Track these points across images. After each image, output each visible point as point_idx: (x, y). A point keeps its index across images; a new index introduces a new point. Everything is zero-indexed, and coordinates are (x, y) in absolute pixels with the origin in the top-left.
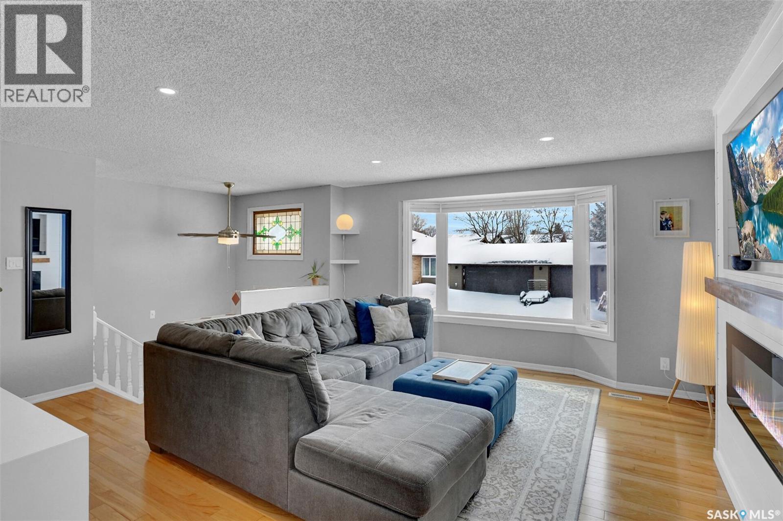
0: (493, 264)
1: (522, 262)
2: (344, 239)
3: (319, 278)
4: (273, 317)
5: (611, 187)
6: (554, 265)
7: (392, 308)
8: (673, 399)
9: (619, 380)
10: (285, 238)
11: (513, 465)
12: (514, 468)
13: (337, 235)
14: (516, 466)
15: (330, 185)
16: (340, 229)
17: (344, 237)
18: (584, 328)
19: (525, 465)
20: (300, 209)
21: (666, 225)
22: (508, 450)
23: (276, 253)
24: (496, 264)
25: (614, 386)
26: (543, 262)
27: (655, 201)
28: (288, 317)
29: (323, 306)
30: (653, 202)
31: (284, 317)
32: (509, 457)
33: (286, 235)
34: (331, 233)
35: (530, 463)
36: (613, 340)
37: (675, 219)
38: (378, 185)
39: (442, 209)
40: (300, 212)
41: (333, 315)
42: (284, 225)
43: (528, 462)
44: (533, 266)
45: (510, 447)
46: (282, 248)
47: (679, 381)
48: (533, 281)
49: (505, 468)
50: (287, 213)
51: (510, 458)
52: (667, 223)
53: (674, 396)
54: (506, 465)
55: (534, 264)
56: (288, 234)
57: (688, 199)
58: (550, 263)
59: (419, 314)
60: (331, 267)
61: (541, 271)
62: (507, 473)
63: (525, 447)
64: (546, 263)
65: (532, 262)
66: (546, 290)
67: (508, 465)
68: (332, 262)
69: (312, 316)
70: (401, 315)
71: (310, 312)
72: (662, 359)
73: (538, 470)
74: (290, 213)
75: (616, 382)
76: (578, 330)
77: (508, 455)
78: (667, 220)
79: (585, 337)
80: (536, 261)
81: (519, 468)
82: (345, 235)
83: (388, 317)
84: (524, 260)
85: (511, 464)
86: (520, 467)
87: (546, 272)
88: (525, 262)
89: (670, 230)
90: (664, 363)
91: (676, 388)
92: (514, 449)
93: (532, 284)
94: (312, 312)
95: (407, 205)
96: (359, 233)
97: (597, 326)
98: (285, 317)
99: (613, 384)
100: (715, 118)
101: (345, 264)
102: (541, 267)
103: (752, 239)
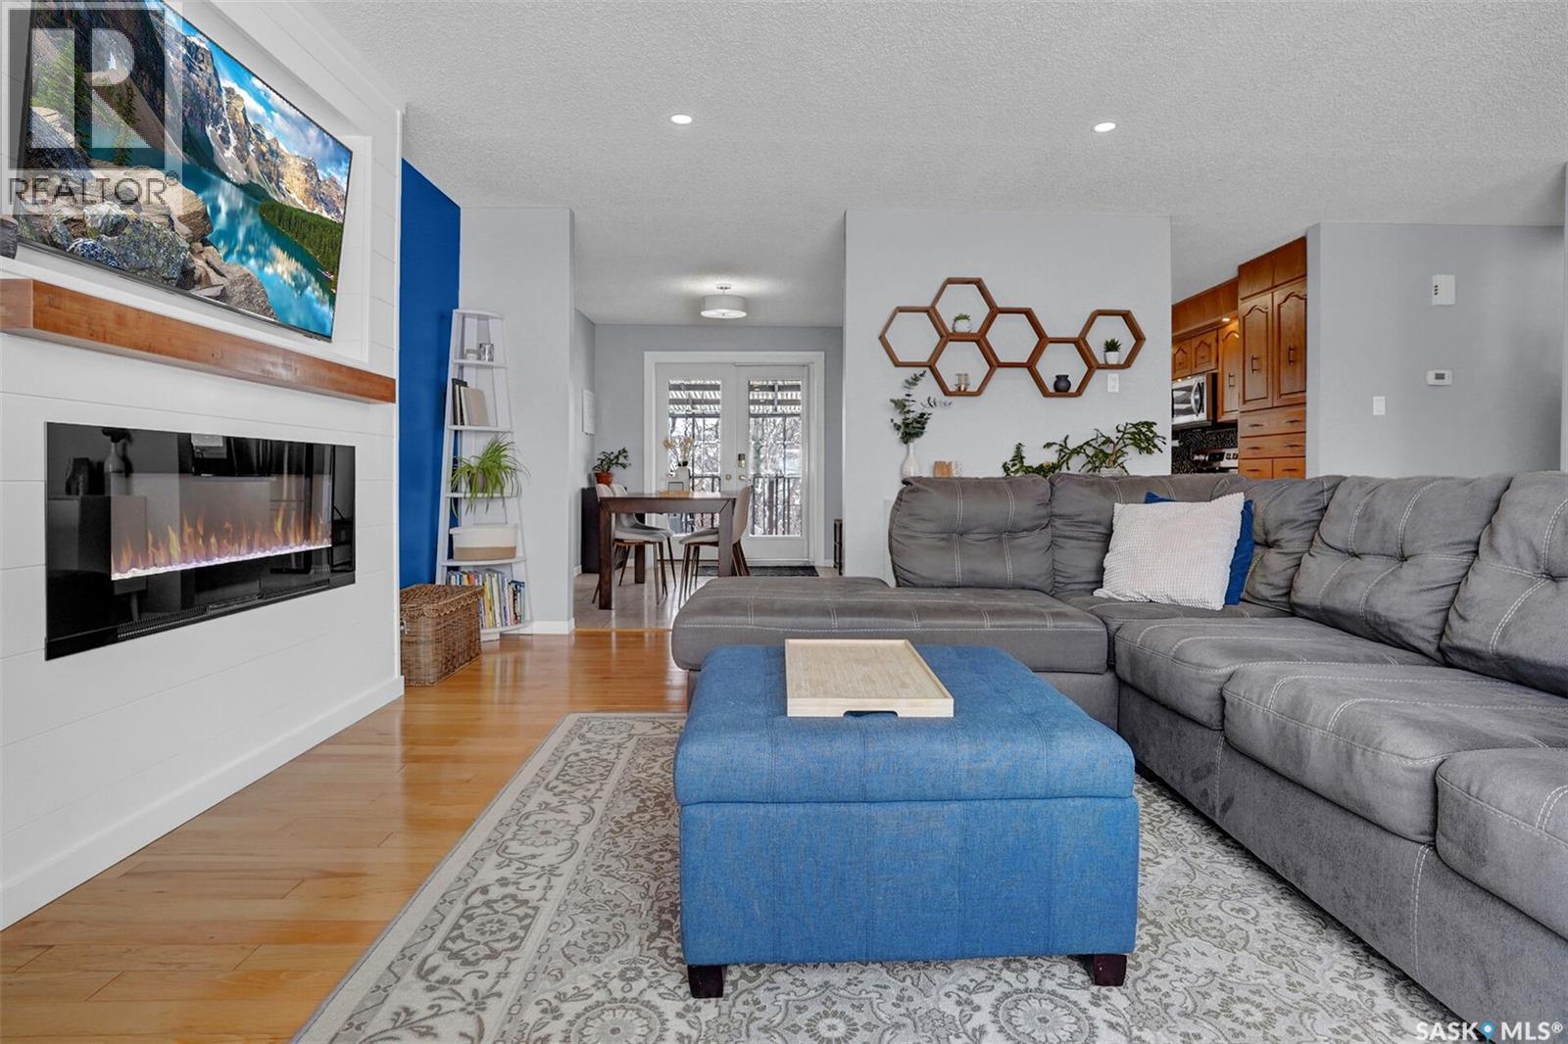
11: (648, 816)
12: (645, 811)
14: (641, 815)
19: (617, 822)
22: (671, 851)
32: (664, 831)
35: (608, 829)
43: (612, 831)
45: (668, 862)
49: (666, 806)
51: (660, 832)
54: (665, 812)
62: (656, 798)
63: (623, 872)
67: (660, 813)
73: (587, 819)
77: (667, 836)
81: (633, 814)
85: (654, 817)
86: (630, 815)
92: (655, 857)
103: (183, 229)
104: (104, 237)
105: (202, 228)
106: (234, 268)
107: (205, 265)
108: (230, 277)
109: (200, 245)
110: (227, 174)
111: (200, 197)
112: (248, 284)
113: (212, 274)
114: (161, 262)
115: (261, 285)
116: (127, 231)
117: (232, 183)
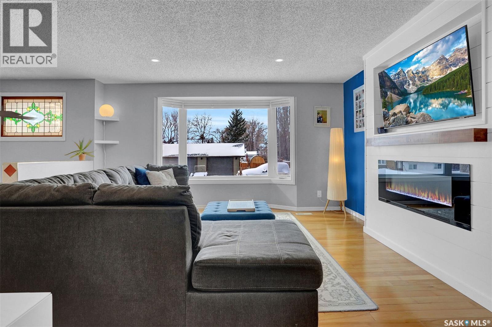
0: (172, 156)
1: (190, 155)
2: (104, 124)
3: (85, 155)
4: (81, 178)
5: (294, 97)
6: (210, 156)
7: (162, 172)
8: (326, 212)
9: (298, 206)
10: (43, 122)
13: (99, 121)
15: (94, 79)
16: (103, 116)
17: (104, 123)
18: (276, 179)
20: (62, 97)
21: (320, 120)
23: (32, 135)
24: (174, 156)
25: (296, 210)
26: (203, 155)
27: (315, 107)
28: (94, 178)
29: (114, 171)
30: (314, 107)
31: (90, 178)
33: (44, 119)
34: (96, 118)
36: (294, 184)
37: (324, 117)
38: (136, 84)
39: (184, 106)
40: (61, 100)
41: (124, 178)
42: (42, 110)
44: (197, 158)
46: (40, 131)
47: (329, 200)
48: (197, 167)
50: (46, 100)
52: (320, 119)
53: (326, 210)
55: (198, 156)
56: (46, 119)
57: (330, 107)
58: (208, 155)
59: (182, 176)
60: (95, 146)
61: (202, 160)
64: (205, 155)
65: (196, 155)
66: (205, 172)
68: (96, 142)
69: (110, 179)
70: (170, 177)
71: (107, 175)
72: (318, 192)
74: (50, 100)
75: (296, 207)
76: (272, 181)
78: (320, 118)
79: (277, 185)
80: (199, 154)
82: (105, 121)
83: (163, 178)
84: (192, 154)
87: (205, 161)
88: (192, 155)
89: (322, 123)
90: (319, 194)
91: (327, 206)
93: (197, 168)
94: (109, 175)
95: (161, 101)
96: (118, 120)
97: (283, 178)
98: (92, 178)
99: (295, 209)
100: (364, 61)
101: (105, 144)
102: (202, 158)
103: (404, 113)
104: (393, 123)
105: (408, 111)
106: (418, 114)
107: (410, 118)
108: (417, 118)
109: (408, 114)
110: (411, 92)
111: (406, 104)
112: (423, 117)
113: (412, 119)
114: (402, 123)
115: (428, 115)
116: (395, 120)
117: (413, 93)
